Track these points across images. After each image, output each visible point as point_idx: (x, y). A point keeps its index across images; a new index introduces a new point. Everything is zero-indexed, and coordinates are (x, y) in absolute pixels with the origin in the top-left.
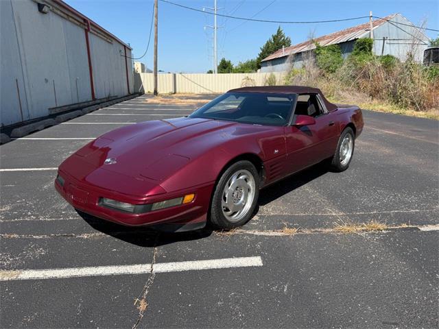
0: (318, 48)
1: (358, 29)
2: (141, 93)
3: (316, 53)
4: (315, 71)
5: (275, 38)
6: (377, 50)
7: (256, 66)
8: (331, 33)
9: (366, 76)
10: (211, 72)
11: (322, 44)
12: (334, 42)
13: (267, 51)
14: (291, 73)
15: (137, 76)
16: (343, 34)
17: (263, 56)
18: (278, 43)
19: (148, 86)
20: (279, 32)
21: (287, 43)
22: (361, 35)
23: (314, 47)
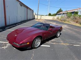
1: (76, 10)
2: (35, 19)
3: (67, 14)
4: (66, 17)
5: (60, 10)
6: (79, 14)
7: (56, 15)
8: (70, 10)
10: (47, 15)
12: (71, 12)
13: (58, 12)
14: (62, 17)
15: (34, 16)
16: (73, 10)
17: (57, 13)
20: (61, 9)
21: (62, 11)
23: (67, 12)
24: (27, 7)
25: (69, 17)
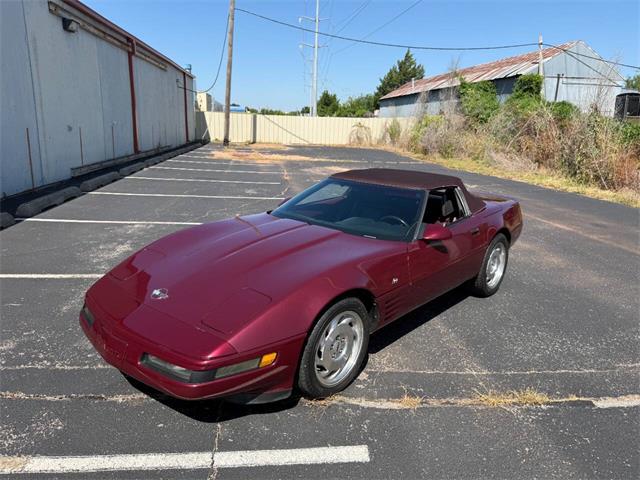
0: (463, 85)
1: (522, 60)
2: (206, 142)
3: (460, 92)
4: (457, 120)
5: (401, 65)
6: (548, 92)
7: (373, 105)
8: (484, 62)
9: (530, 131)
10: (306, 111)
11: (469, 79)
12: (486, 77)
13: (389, 84)
14: (422, 121)
15: (200, 117)
16: (500, 65)
17: (383, 90)
18: (406, 72)
19: (215, 131)
20: (408, 57)
21: (417, 74)
22: (525, 70)
23: (457, 83)
24: (130, 45)
25: (477, 119)
